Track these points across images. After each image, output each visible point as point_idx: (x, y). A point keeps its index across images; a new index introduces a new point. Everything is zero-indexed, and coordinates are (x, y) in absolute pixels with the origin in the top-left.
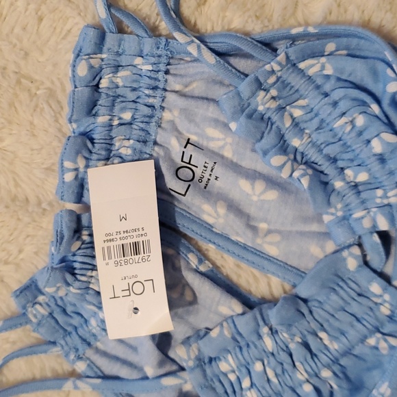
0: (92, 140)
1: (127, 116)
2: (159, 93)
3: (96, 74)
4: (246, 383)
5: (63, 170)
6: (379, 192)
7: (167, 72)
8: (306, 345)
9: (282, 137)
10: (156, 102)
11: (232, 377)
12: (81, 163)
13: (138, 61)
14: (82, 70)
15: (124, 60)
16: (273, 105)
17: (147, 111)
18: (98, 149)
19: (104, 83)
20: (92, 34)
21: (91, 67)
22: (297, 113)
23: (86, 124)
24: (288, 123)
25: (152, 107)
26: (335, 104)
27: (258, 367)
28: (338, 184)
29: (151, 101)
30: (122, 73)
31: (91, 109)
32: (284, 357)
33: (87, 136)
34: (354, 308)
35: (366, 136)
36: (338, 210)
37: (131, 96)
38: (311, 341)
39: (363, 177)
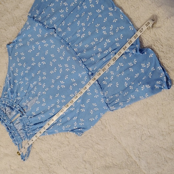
1: (2, 116)
4: (30, 133)
6: (17, 106)
8: (28, 126)
12: (4, 123)
16: (4, 102)
18: (4, 121)
22: (7, 102)
23: (1, 120)
25: (3, 113)
27: (29, 131)
28: (13, 108)
39: (15, 105)
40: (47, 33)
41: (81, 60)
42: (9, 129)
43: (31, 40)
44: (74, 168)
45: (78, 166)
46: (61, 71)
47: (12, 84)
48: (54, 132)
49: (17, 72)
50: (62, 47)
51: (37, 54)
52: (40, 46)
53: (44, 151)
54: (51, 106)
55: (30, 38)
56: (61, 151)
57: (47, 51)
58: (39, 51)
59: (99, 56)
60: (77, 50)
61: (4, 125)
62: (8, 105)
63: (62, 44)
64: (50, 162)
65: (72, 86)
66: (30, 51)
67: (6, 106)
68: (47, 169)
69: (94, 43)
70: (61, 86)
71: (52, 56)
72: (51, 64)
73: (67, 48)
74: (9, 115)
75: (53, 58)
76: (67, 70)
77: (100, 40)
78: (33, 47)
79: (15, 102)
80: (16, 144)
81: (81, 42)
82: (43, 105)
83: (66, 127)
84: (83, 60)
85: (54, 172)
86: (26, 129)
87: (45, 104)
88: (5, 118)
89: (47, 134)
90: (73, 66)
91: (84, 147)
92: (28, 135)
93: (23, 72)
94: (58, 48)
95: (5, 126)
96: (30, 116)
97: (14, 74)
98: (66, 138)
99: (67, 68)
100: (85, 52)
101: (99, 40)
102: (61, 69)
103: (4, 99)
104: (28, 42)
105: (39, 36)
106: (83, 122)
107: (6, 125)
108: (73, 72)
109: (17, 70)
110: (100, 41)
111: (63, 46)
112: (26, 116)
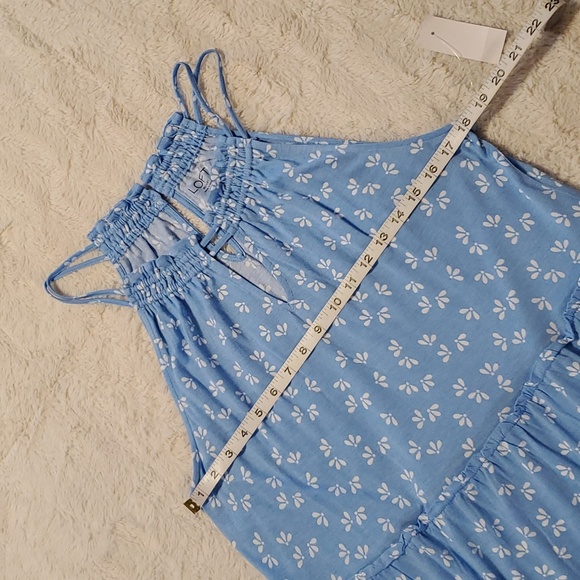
0: (162, 160)
1: (181, 154)
2: (197, 149)
3: (174, 133)
4: (148, 294)
5: (147, 167)
6: (232, 215)
7: (203, 141)
8: (173, 277)
9: (225, 168)
10: (194, 152)
11: (143, 292)
12: (154, 167)
13: (193, 133)
14: (169, 130)
15: (187, 131)
16: (233, 154)
17: (189, 155)
18: (164, 165)
19: (176, 138)
20: (178, 116)
21: (173, 130)
22: (238, 165)
23: (163, 153)
24: (232, 165)
25: (192, 154)
26: (251, 175)
27: (153, 286)
28: (223, 201)
29: (193, 151)
30: (185, 136)
31: (167, 147)
32: (163, 282)
33: (162, 158)
34: (192, 262)
35: (248, 195)
36: (215, 208)
37: (186, 147)
38: (175, 274)
39: (233, 205)
40: (550, 308)
41: (468, 482)
42: (141, 198)
43: (511, 234)
44: (81, 489)
45: (89, 503)
46: (410, 389)
47: (309, 176)
48: (177, 396)
49: (365, 191)
50: (506, 384)
51: (457, 271)
52: (492, 278)
53: (102, 357)
54: (266, 365)
55: (518, 227)
56: (120, 429)
57: (477, 317)
58: (468, 277)
59: (498, 552)
60: (505, 454)
61: (148, 171)
62: (227, 174)
63: (518, 384)
64: (71, 388)
65: (362, 445)
66: (461, 234)
67: (221, 165)
68: (48, 384)
69: (545, 523)
70: (350, 397)
71: (462, 342)
72: (426, 340)
73: (506, 410)
74: (190, 183)
75: (452, 347)
76: (418, 418)
77: (560, 548)
78: (480, 249)
79: (247, 201)
80: (96, 236)
81: (539, 469)
82: (264, 331)
83: (208, 443)
84: (469, 487)
85: (43, 411)
86: (157, 274)
87: (268, 339)
88: (174, 167)
89: (163, 368)
90: (439, 443)
91: (160, 518)
92: (139, 287)
93: (370, 216)
94: (496, 366)
95: (148, 177)
96: (208, 279)
97: (352, 181)
98: (170, 442)
99: (426, 415)
100: (501, 492)
101: (560, 543)
102: (415, 389)
103: (247, 151)
104: (498, 218)
105: (533, 268)
106: (240, 506)
107: (151, 177)
108: (414, 449)
109: (372, 189)
110: (556, 548)
111: (511, 390)
112: (205, 263)
